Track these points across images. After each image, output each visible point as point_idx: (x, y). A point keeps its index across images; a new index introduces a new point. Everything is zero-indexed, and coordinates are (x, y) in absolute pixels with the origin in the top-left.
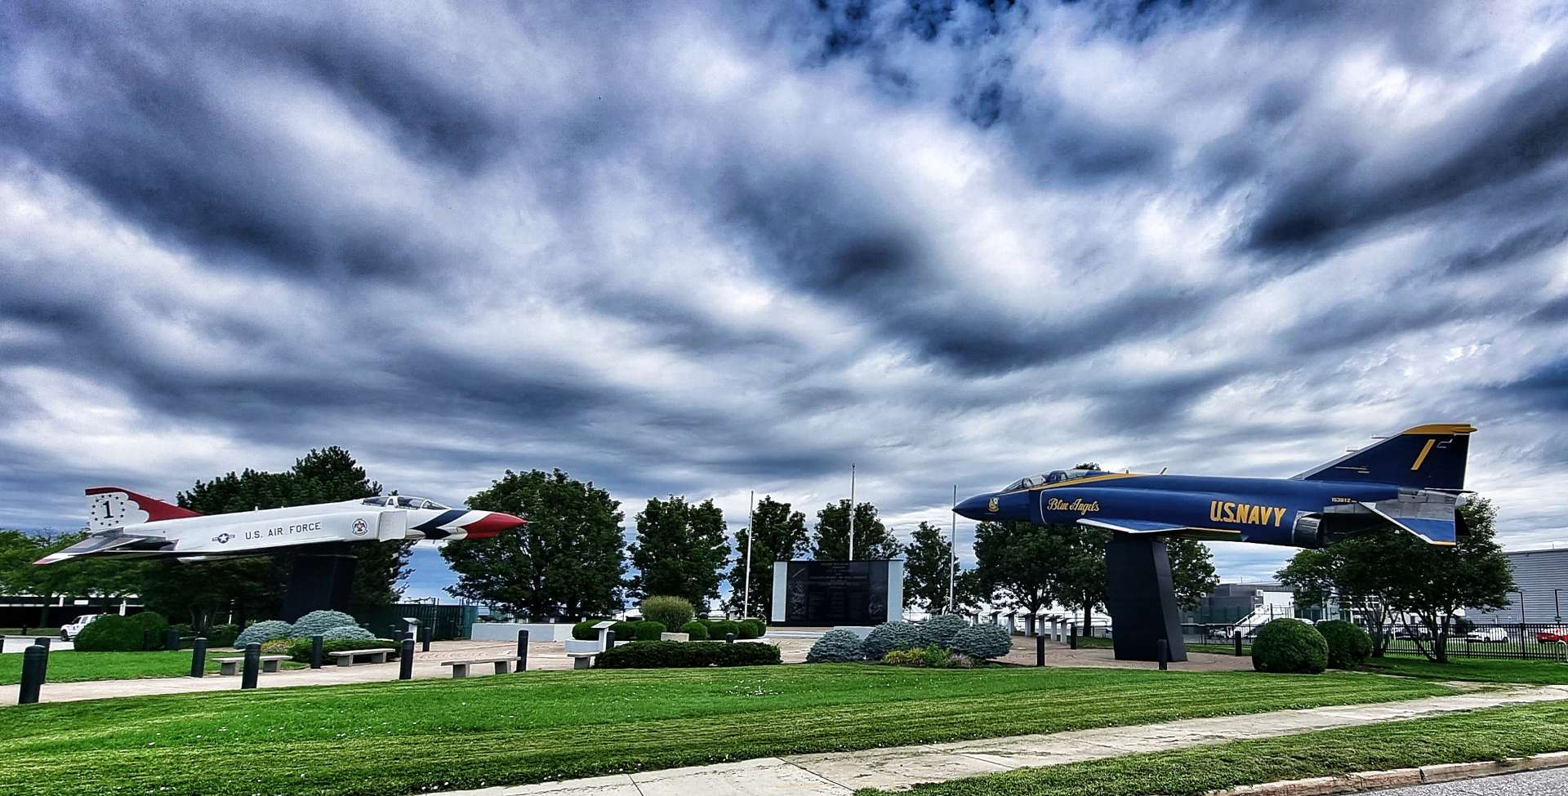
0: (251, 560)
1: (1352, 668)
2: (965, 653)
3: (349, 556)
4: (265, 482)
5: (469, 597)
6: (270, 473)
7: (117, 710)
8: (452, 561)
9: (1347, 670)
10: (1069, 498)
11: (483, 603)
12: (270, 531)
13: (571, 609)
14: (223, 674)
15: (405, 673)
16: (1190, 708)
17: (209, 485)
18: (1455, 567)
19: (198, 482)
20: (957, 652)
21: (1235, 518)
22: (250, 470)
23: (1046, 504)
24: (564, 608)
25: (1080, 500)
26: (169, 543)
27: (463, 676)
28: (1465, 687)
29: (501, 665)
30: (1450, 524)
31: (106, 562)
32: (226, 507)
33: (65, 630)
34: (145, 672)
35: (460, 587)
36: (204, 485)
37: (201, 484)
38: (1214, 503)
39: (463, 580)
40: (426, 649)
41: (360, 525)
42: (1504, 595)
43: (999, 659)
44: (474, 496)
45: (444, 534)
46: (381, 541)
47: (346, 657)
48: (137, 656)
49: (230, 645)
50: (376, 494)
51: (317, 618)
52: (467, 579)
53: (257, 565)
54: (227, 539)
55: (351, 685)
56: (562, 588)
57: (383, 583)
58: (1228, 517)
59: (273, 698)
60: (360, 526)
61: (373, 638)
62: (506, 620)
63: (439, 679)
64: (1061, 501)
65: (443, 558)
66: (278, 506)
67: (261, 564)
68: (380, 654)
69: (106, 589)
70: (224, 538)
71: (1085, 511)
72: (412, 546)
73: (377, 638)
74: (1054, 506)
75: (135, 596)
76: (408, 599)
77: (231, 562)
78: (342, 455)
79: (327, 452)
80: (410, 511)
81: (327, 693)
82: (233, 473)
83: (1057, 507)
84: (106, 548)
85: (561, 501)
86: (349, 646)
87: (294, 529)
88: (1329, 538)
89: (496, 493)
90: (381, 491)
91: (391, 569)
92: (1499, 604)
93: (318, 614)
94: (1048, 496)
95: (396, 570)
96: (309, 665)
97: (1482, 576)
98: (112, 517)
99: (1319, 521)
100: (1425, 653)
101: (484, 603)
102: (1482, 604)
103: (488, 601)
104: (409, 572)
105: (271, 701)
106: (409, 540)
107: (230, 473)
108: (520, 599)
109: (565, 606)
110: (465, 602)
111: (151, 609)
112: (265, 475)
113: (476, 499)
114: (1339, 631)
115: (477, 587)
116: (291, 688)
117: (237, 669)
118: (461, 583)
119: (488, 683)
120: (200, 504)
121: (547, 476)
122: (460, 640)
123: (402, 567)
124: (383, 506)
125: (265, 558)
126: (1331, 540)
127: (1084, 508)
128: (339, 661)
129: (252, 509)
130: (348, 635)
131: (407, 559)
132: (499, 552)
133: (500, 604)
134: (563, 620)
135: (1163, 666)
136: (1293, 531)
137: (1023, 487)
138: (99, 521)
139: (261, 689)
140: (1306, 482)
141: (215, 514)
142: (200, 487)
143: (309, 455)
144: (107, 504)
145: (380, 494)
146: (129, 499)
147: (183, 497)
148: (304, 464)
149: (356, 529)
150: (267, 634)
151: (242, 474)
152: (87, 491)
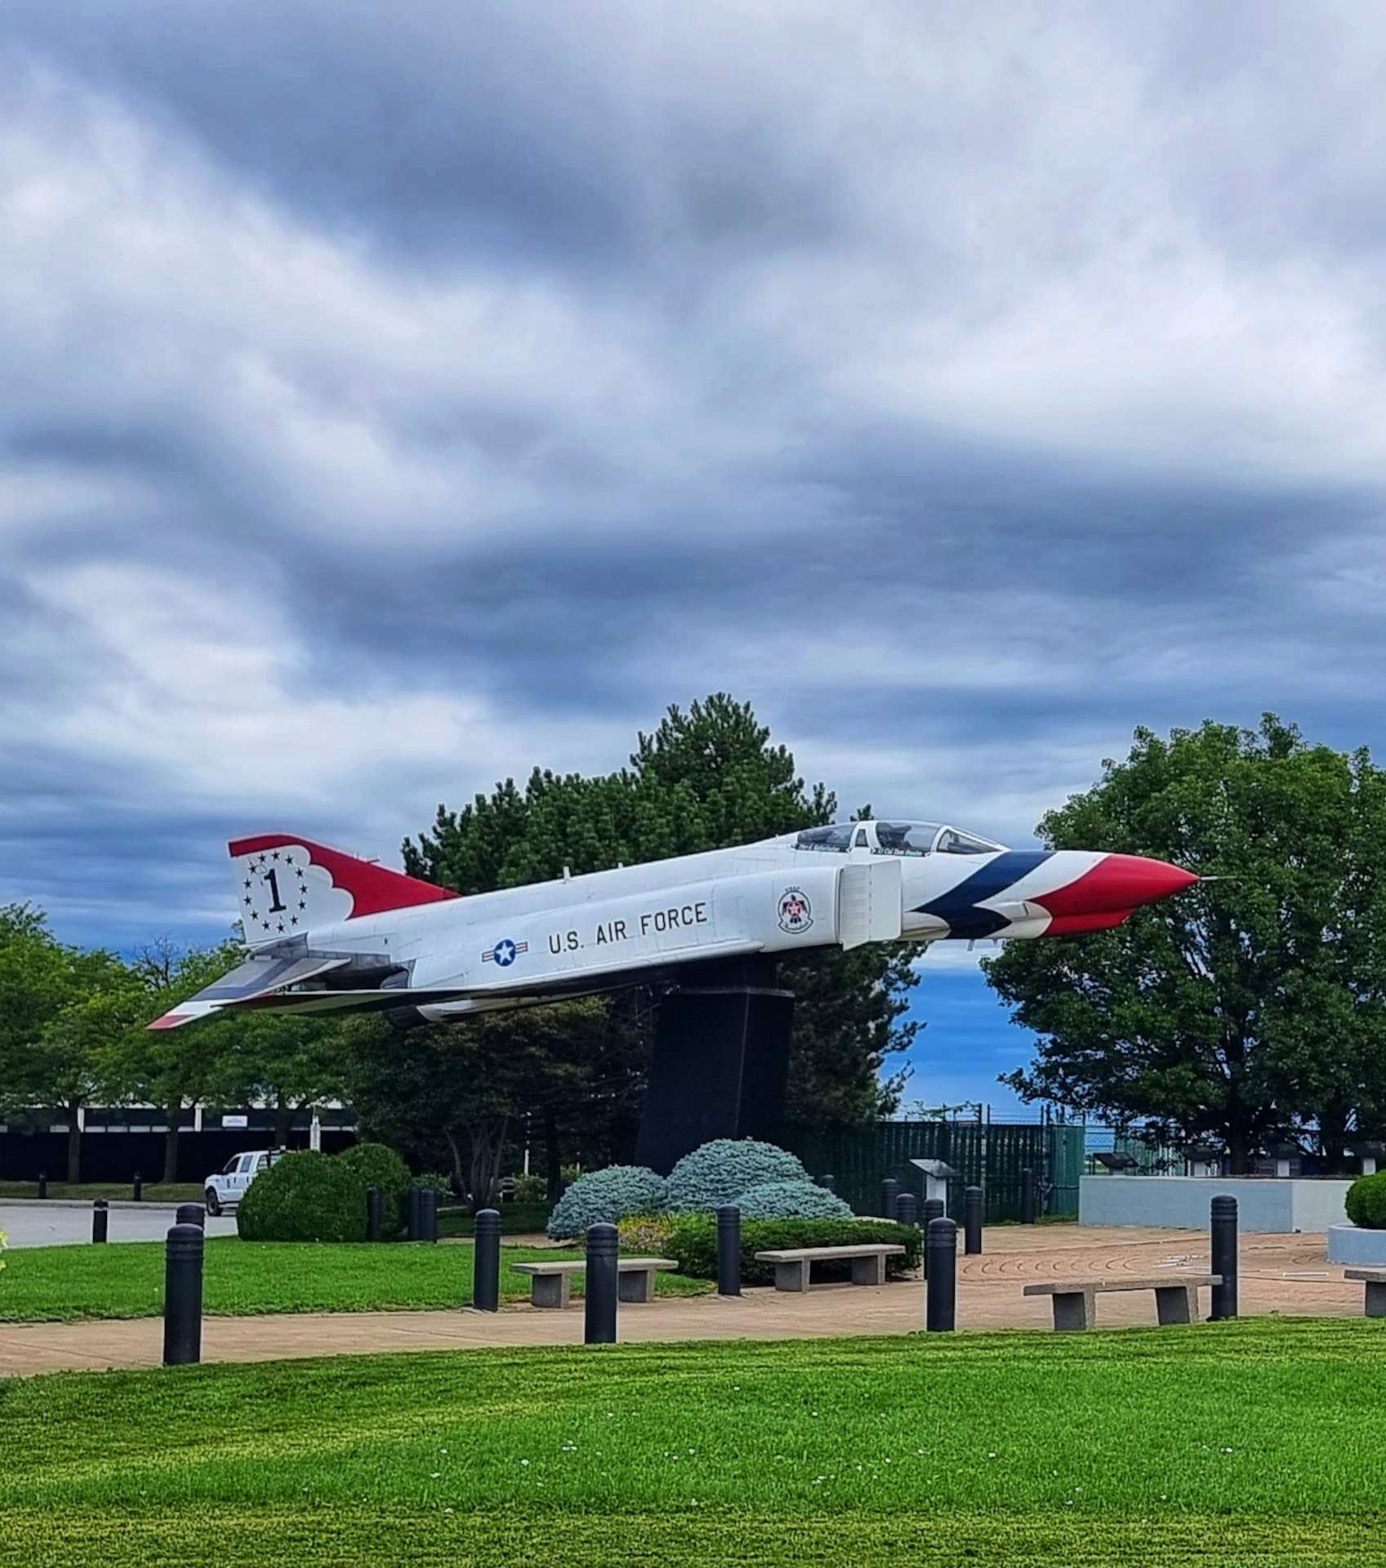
0: (564, 1009)
3: (776, 992)
4: (577, 802)
5: (1062, 1100)
6: (587, 776)
7: (351, 1386)
8: (1017, 998)
11: (1100, 1117)
12: (600, 929)
13: (1332, 1133)
14: (539, 1304)
15: (940, 1313)
17: (463, 818)
19: (442, 810)
22: (542, 772)
24: (1313, 1134)
26: (399, 970)
27: (1080, 1325)
29: (1171, 1298)
31: (276, 1022)
32: (502, 871)
33: (212, 1189)
34: (386, 1292)
35: (1041, 1071)
36: (453, 816)
37: (447, 815)
39: (1048, 1053)
40: (973, 1247)
41: (794, 905)
44: (1059, 810)
45: (995, 922)
46: (846, 948)
47: (793, 1265)
48: (361, 1254)
49: (539, 1229)
50: (824, 819)
51: (719, 1159)
52: (1056, 1048)
53: (573, 1021)
54: (512, 954)
55: (822, 1342)
56: (1303, 1074)
57: (856, 1064)
59: (656, 1371)
60: (794, 909)
61: (848, 1215)
62: (1161, 1165)
63: (1025, 1334)
65: (995, 990)
66: (610, 865)
67: (584, 1019)
68: (870, 1259)
69: (280, 1087)
70: (506, 953)
72: (915, 959)
73: (857, 1215)
75: (335, 1105)
76: (916, 1108)
77: (522, 1015)
78: (738, 715)
79: (704, 712)
80: (908, 863)
81: (770, 1361)
82: (510, 783)
84: (274, 987)
85: (1284, 810)
86: (797, 1237)
87: (650, 921)
89: (1112, 800)
90: (832, 811)
91: (872, 1025)
93: (720, 1150)
95: (881, 1028)
96: (713, 1285)
98: (284, 908)
101: (1104, 1116)
103: (1113, 1113)
104: (911, 1030)
105: (655, 1378)
106: (910, 944)
107: (504, 783)
108: (1193, 1105)
109: (1313, 1125)
110: (1053, 1116)
111: (373, 1137)
112: (574, 782)
113: (1063, 816)
115: (1081, 1072)
116: (691, 1347)
117: (565, 1291)
118: (1042, 1060)
119: (1147, 1348)
120: (450, 867)
121: (1242, 738)
122: (1053, 1222)
123: (896, 1018)
124: (843, 850)
125: (593, 1005)
128: (780, 1277)
129: (555, 874)
130: (792, 1205)
131: (903, 995)
132: (1131, 970)
133: (1142, 1121)
134: (1311, 1167)
138: (260, 921)
139: (628, 1347)
141: (481, 891)
142: (445, 822)
143: (664, 722)
144: (271, 876)
145: (832, 818)
146: (312, 863)
147: (414, 851)
148: (655, 746)
149: (787, 917)
150: (613, 1202)
151: (527, 784)
152: (231, 845)
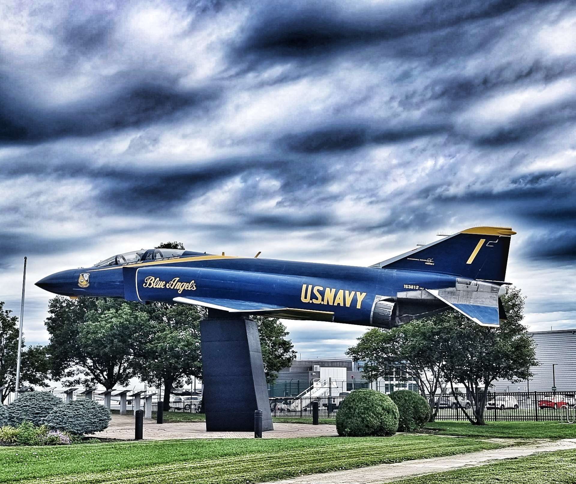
1: (415, 431)
2: (63, 429)
9: (411, 432)
10: (166, 277)
16: (307, 466)
18: (493, 345)
20: (53, 428)
21: (323, 300)
23: (141, 282)
25: (178, 279)
28: (504, 442)
30: (494, 309)
38: (304, 286)
42: (528, 368)
43: (98, 434)
58: (317, 299)
64: (158, 279)
71: (182, 290)
74: (150, 284)
83: (153, 285)
88: (400, 319)
92: (524, 375)
94: (145, 274)
97: (513, 352)
99: (393, 304)
100: (468, 418)
102: (511, 376)
114: (405, 400)
126: (402, 321)
127: (180, 287)
135: (258, 435)
136: (372, 314)
137: (117, 263)
140: (383, 270)
